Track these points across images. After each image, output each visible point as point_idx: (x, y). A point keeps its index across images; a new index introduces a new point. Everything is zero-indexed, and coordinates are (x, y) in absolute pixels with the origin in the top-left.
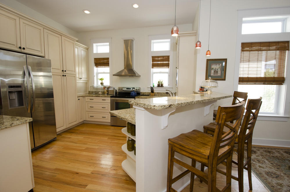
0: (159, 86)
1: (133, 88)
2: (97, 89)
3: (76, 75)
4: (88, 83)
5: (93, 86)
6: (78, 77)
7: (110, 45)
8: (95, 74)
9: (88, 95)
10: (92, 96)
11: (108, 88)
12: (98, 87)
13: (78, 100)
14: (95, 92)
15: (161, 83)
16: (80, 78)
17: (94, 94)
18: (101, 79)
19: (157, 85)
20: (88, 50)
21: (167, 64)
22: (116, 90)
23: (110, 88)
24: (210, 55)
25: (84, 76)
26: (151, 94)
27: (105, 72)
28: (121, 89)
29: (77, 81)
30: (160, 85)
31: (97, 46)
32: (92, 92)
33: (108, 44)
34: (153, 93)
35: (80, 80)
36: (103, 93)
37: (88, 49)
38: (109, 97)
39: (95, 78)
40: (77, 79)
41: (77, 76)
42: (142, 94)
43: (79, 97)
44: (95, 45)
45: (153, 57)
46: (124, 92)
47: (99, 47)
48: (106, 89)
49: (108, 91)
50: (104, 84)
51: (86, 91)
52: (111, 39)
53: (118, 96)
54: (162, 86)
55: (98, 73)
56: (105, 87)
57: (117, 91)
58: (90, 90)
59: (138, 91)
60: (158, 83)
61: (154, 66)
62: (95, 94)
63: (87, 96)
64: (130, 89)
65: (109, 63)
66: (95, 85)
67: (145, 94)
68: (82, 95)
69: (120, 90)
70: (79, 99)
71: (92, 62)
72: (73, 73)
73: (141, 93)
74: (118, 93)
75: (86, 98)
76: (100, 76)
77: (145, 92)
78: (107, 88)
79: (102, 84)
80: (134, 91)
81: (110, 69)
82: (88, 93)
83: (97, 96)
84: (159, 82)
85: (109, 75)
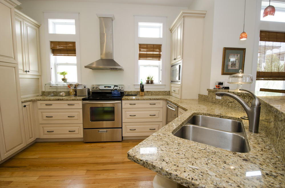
0: (148, 82)
1: (115, 86)
2: (57, 87)
3: (17, 64)
4: (40, 79)
5: (50, 84)
6: (22, 68)
7: (76, 24)
8: (52, 66)
9: (41, 98)
10: (50, 100)
11: (76, 86)
12: (59, 85)
13: (24, 108)
14: (53, 92)
15: (151, 79)
16: (26, 71)
17: (51, 96)
18: (63, 73)
19: (146, 82)
20: (39, 28)
21: (159, 56)
22: (89, 89)
23: (80, 86)
24: (246, 38)
25: (33, 68)
26: (141, 93)
27: (69, 62)
28: (97, 88)
29: (20, 76)
30: (150, 82)
31: (55, 24)
32: (49, 93)
33: (73, 21)
34: (143, 92)
35: (26, 74)
36: (68, 94)
37: (40, 26)
38: (80, 100)
39: (53, 71)
40: (21, 72)
41: (20, 67)
42: (126, 94)
43: (25, 102)
44: (51, 21)
45: (140, 45)
46: (101, 91)
47: (57, 26)
48: (72, 88)
49: (76, 91)
50: (68, 81)
51: (36, 91)
52: (78, 14)
53: (91, 98)
54: (152, 82)
55: (56, 65)
56: (70, 85)
57: (91, 90)
58: (44, 90)
59: (122, 89)
60: (147, 80)
61: (141, 56)
62: (53, 96)
63: (40, 100)
64: (110, 87)
65: (75, 50)
66: (53, 82)
67: (130, 94)
68: (30, 99)
69: (95, 89)
70: (25, 106)
71: (47, 48)
72: (12, 61)
73: (126, 92)
74: (91, 93)
75: (39, 102)
76: (61, 69)
77: (130, 90)
78: (74, 86)
79: (64, 80)
80: (116, 89)
81: (77, 58)
82: (40, 94)
83: (59, 100)
84: (148, 78)
85: (75, 67)
